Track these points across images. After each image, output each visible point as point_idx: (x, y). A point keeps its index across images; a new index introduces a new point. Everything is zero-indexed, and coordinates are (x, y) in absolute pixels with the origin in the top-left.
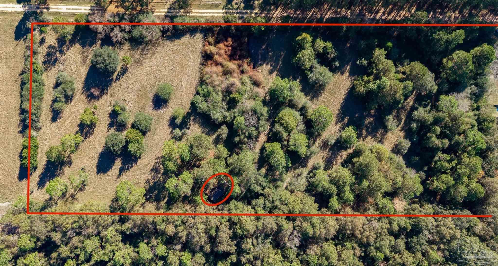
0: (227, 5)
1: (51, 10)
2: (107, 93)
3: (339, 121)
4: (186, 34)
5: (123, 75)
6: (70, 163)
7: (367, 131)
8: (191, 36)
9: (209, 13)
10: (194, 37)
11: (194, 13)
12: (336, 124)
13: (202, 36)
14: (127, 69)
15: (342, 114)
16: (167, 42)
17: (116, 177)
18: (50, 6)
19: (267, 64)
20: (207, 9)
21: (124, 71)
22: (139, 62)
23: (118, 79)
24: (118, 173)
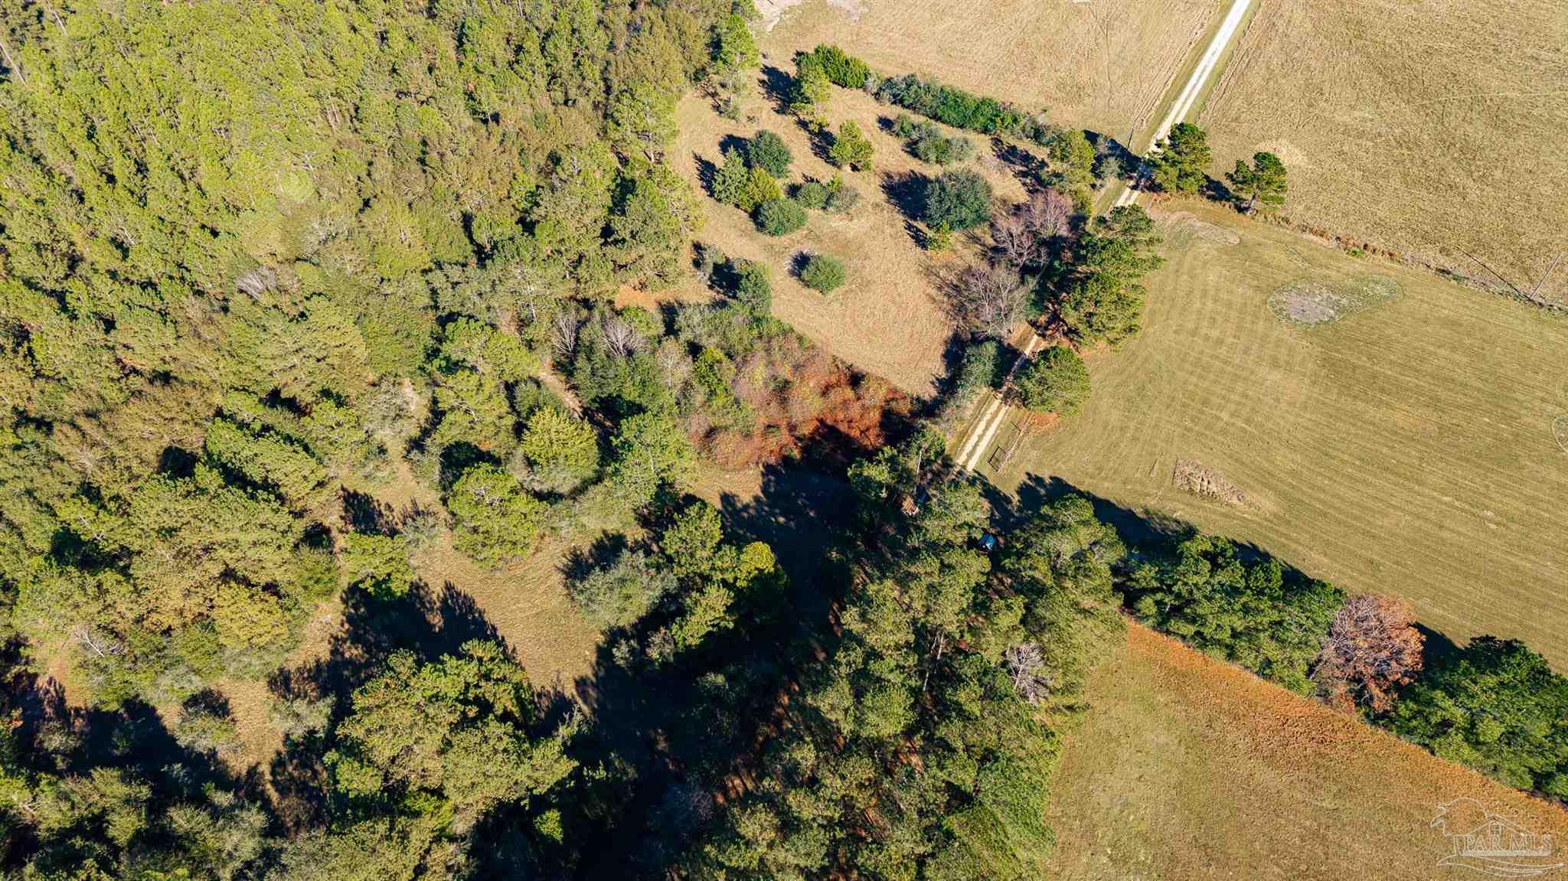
0: (984, 484)
1: (1128, 190)
2: (888, 202)
3: (452, 596)
4: (948, 368)
5: (913, 237)
6: (781, 111)
7: (350, 662)
8: (937, 379)
9: (981, 437)
10: (932, 383)
11: (999, 409)
12: (449, 587)
13: (927, 398)
14: (924, 247)
15: (463, 616)
16: (948, 333)
17: (698, 152)
18: (1136, 193)
19: (757, 499)
20: (995, 436)
21: (921, 241)
22: (929, 272)
23: (909, 227)
24: (704, 158)
